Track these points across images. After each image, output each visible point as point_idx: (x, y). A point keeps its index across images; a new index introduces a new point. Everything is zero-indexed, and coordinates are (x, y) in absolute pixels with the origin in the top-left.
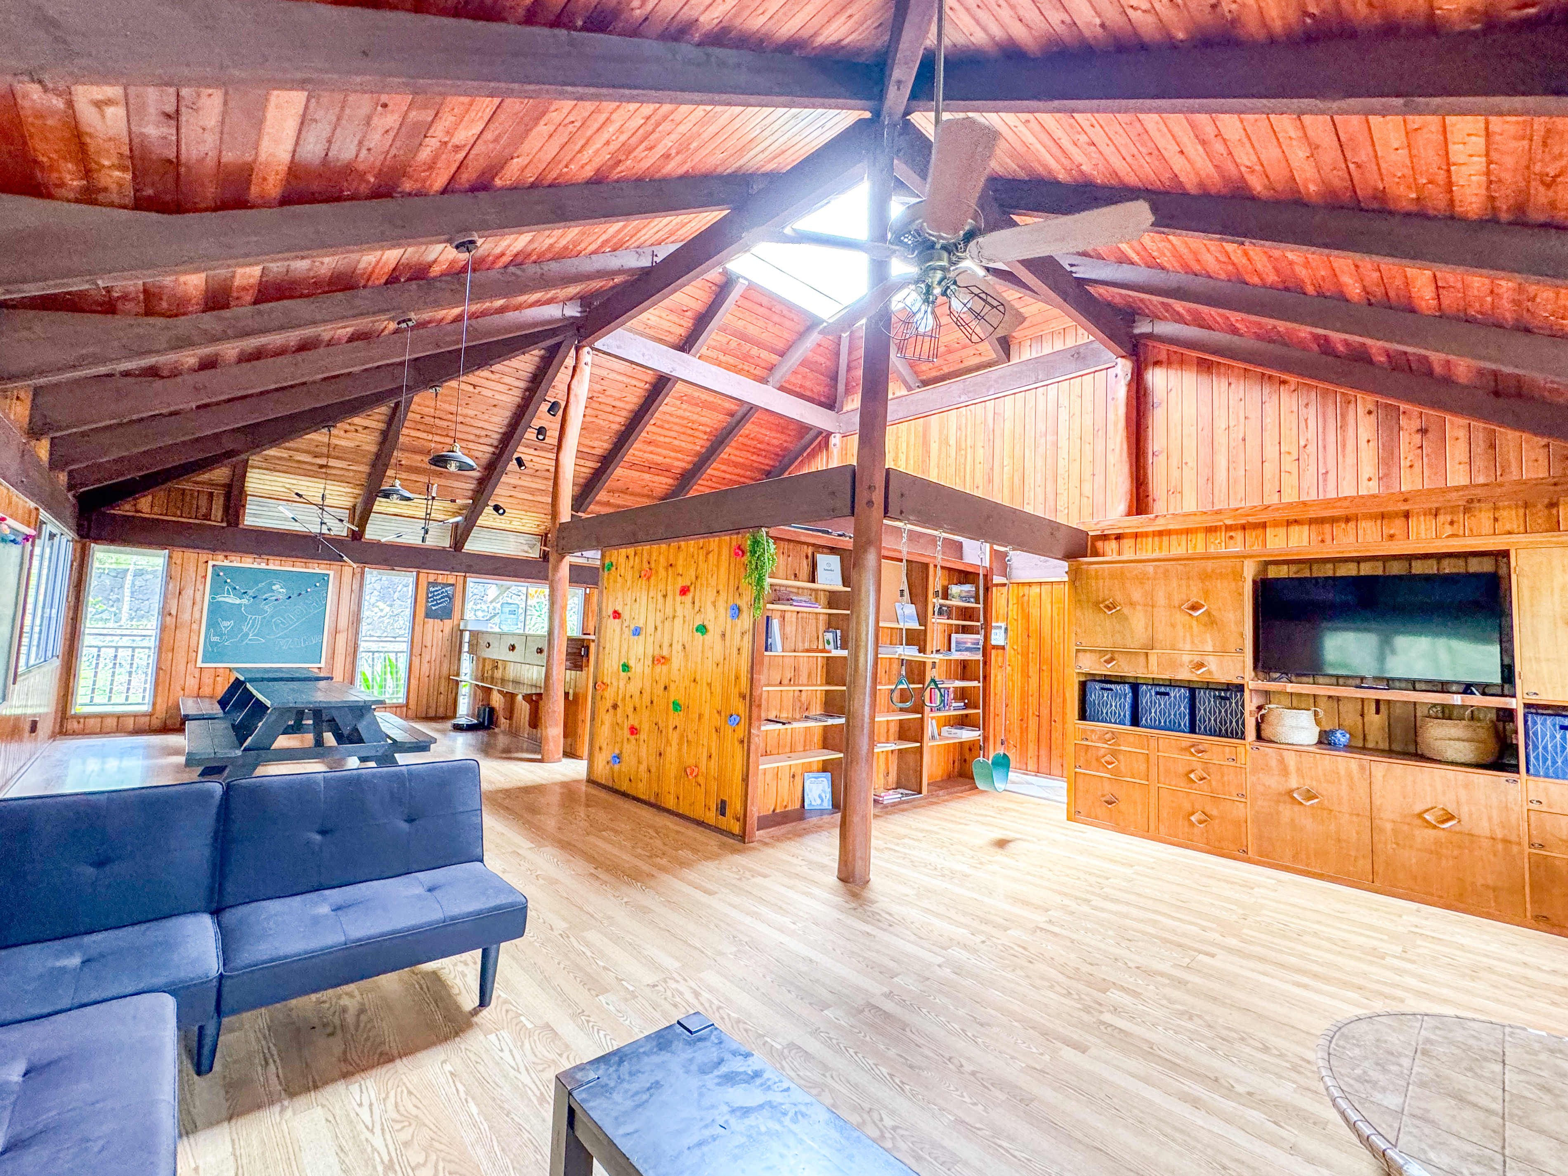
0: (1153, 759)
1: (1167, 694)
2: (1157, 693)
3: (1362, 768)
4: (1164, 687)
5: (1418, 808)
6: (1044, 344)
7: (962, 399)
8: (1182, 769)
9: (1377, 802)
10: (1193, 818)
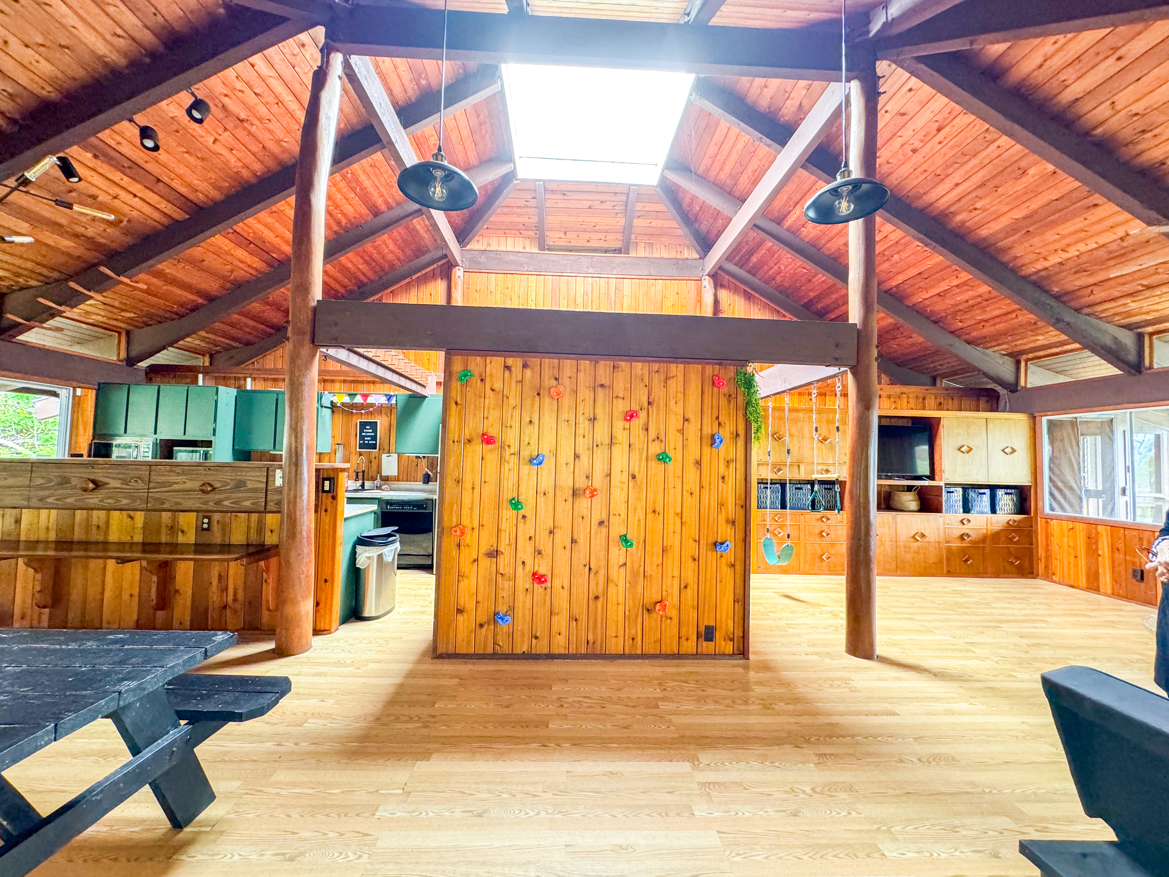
0: (802, 528)
1: (801, 489)
2: (796, 488)
3: (893, 518)
4: (799, 484)
5: (913, 533)
6: (654, 250)
7: (590, 271)
8: (817, 531)
9: (898, 533)
10: (824, 557)
